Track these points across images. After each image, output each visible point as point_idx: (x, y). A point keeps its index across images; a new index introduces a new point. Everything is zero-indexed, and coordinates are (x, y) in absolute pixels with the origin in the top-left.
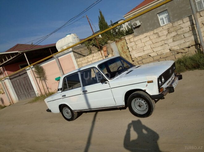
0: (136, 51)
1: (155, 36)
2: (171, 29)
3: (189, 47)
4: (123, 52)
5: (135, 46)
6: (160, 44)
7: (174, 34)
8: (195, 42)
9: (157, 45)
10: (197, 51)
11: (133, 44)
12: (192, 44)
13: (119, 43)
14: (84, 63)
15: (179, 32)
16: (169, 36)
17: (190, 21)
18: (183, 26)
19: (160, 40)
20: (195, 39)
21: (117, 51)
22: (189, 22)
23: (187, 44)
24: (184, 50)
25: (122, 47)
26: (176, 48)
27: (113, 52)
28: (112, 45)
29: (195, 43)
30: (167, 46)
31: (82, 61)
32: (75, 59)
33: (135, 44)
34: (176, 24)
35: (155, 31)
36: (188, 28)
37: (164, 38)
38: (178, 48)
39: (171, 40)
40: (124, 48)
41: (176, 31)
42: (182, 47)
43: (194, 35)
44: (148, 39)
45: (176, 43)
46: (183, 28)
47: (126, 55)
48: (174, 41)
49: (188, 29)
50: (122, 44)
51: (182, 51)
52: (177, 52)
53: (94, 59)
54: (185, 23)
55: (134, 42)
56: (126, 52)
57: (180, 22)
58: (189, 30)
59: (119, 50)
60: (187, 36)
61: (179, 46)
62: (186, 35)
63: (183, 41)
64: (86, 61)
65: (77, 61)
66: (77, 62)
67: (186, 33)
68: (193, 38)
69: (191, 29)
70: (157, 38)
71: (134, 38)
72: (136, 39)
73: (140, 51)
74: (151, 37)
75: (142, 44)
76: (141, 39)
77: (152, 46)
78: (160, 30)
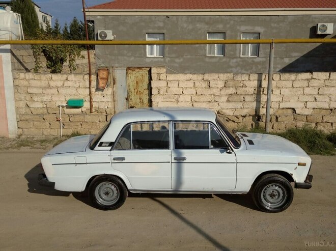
0: (164, 98)
1: (204, 85)
2: (231, 83)
3: (244, 117)
4: (136, 90)
5: (166, 88)
6: (208, 98)
7: (232, 91)
8: (256, 112)
9: (203, 99)
10: (254, 125)
11: (163, 84)
12: (251, 114)
13: (134, 72)
14: (35, 87)
15: (240, 91)
16: (224, 92)
17: (258, 80)
18: (247, 83)
19: (210, 93)
20: (256, 108)
21: (124, 85)
22: (257, 82)
23: (244, 112)
24: (238, 118)
25: (137, 83)
26: (229, 113)
27: (114, 84)
28: (118, 72)
29: (254, 113)
30: (217, 105)
31: (32, 82)
32: (13, 70)
33: (166, 85)
34: (239, 78)
35: (207, 77)
36: (253, 89)
37: (215, 91)
38: (231, 114)
39: (225, 99)
40: (140, 84)
41: (236, 88)
42: (237, 113)
43: (257, 102)
44: (191, 84)
45: (231, 105)
46: (246, 87)
47: (140, 99)
48: (228, 101)
49: (252, 91)
50: (140, 77)
51: (235, 119)
52: (226, 119)
53: (66, 85)
54: (251, 81)
55: (165, 82)
56: (141, 93)
57: (245, 77)
58: (253, 93)
59: (129, 86)
60: (249, 100)
61: (233, 111)
62: (248, 98)
63: (240, 105)
64: (44, 83)
65: (17, 77)
66: (14, 79)
67: (248, 95)
68: (254, 104)
69: (256, 93)
70: (205, 88)
71: (168, 75)
72: (171, 77)
73: (171, 100)
74: (197, 84)
75: (178, 89)
76: (179, 81)
77: (194, 98)
78: (214, 78)
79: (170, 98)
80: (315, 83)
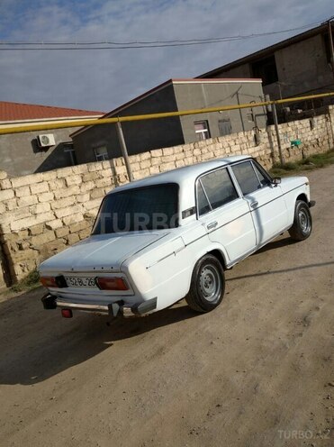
0: (16, 215)
1: (60, 184)
2: (87, 176)
5: (15, 200)
6: (70, 201)
7: (91, 185)
9: (64, 203)
11: (8, 195)
15: (99, 183)
16: (84, 189)
18: (103, 173)
19: (70, 194)
22: (110, 169)
30: (82, 207)
33: (13, 195)
34: (93, 168)
35: (60, 174)
36: (110, 179)
37: (75, 190)
39: (87, 197)
41: (94, 181)
44: (44, 187)
45: (95, 203)
46: (103, 177)
48: (91, 199)
49: (109, 181)
54: (105, 169)
55: (11, 190)
57: (99, 166)
58: (111, 183)
67: (108, 186)
69: (113, 182)
70: (63, 188)
71: (12, 180)
72: (17, 182)
73: (27, 215)
74: (53, 185)
75: (31, 197)
76: (29, 186)
77: (55, 205)
78: (68, 173)
79: (24, 213)
80: (156, 161)
